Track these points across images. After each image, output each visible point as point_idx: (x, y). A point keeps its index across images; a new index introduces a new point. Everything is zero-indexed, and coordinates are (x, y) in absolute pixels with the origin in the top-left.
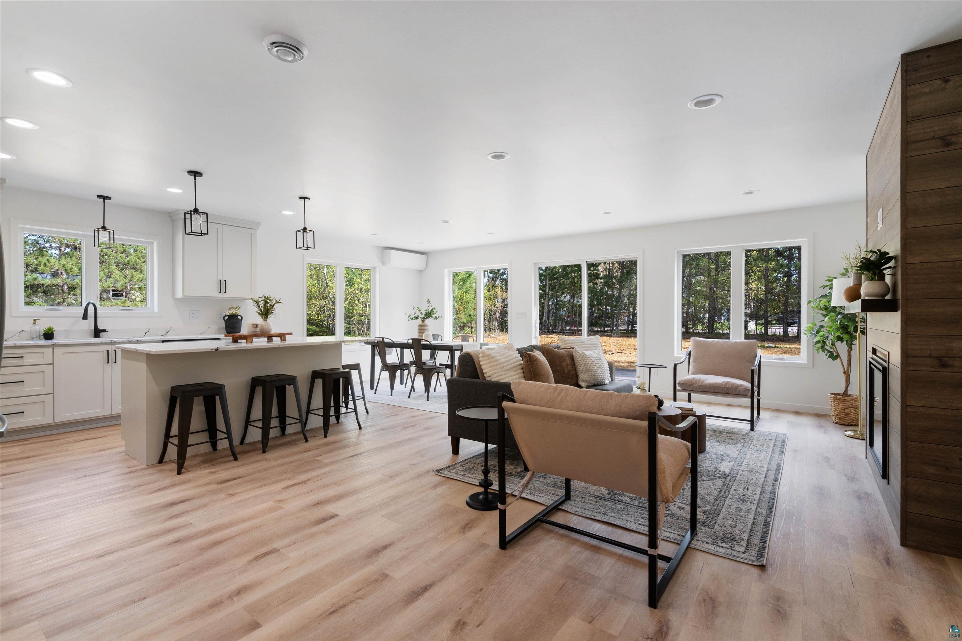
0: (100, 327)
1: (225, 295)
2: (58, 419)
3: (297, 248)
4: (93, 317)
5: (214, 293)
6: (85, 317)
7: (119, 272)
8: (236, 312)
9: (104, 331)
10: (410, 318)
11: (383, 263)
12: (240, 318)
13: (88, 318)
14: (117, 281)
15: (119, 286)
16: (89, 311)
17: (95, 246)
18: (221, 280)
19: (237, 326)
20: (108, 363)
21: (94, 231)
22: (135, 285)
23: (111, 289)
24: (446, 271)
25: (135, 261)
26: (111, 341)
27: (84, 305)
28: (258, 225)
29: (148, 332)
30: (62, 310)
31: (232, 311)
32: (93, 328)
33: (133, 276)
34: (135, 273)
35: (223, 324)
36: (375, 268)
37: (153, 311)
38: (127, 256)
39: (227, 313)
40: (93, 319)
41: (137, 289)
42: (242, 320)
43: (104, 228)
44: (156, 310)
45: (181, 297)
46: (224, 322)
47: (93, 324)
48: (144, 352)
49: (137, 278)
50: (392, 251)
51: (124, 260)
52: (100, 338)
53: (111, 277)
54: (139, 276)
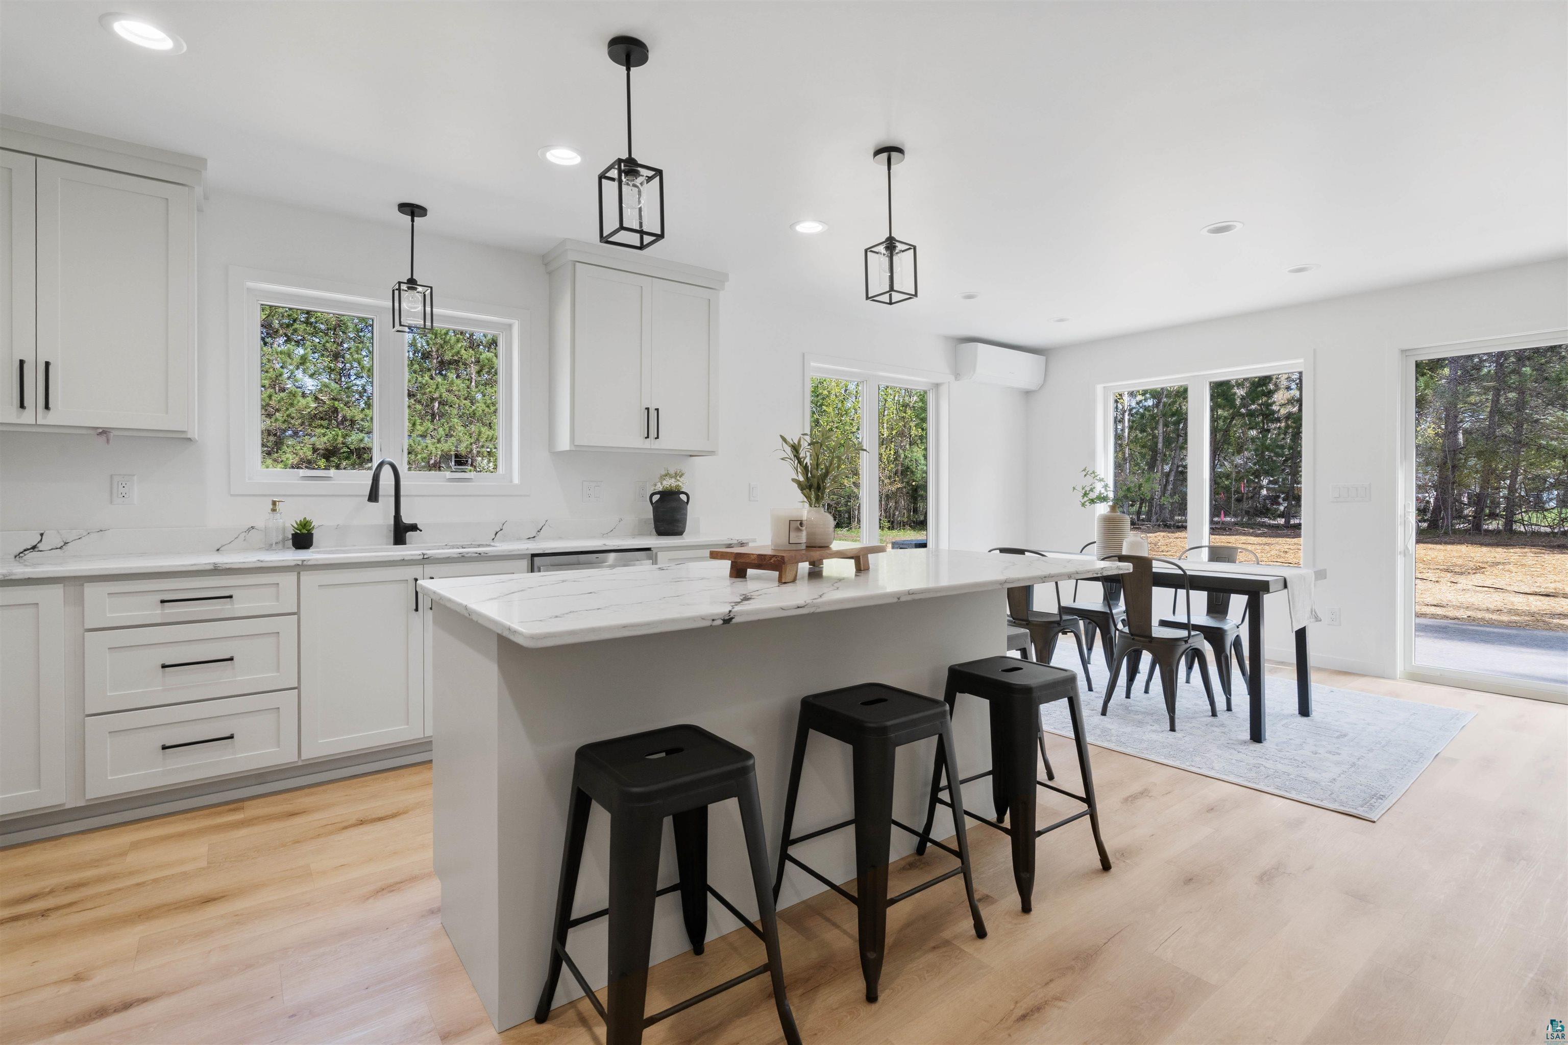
0: (406, 519)
1: (656, 445)
2: (309, 753)
3: (867, 298)
4: (390, 496)
5: (633, 439)
6: (373, 496)
7: (463, 428)
8: (677, 483)
9: (414, 528)
10: (1086, 499)
11: (957, 375)
12: (683, 497)
13: (380, 498)
14: (460, 441)
15: (462, 449)
16: (381, 482)
17: (394, 327)
18: (648, 409)
19: (678, 517)
20: (417, 610)
21: (393, 291)
22: (483, 447)
23: (453, 453)
24: (1099, 388)
25: (483, 411)
26: (424, 555)
27: (375, 464)
28: (722, 278)
29: (501, 530)
30: (334, 480)
31: (669, 483)
32: (392, 522)
33: (480, 433)
34: (483, 429)
35: (649, 513)
36: (937, 386)
37: (511, 481)
38: (472, 403)
39: (659, 488)
40: (393, 500)
41: (485, 454)
42: (687, 503)
43: (412, 283)
44: (516, 480)
45: (568, 448)
46: (651, 508)
47: (393, 513)
48: (491, 626)
49: (486, 437)
50: (980, 345)
51: (468, 410)
52: (405, 543)
53: (452, 436)
54: (488, 433)
